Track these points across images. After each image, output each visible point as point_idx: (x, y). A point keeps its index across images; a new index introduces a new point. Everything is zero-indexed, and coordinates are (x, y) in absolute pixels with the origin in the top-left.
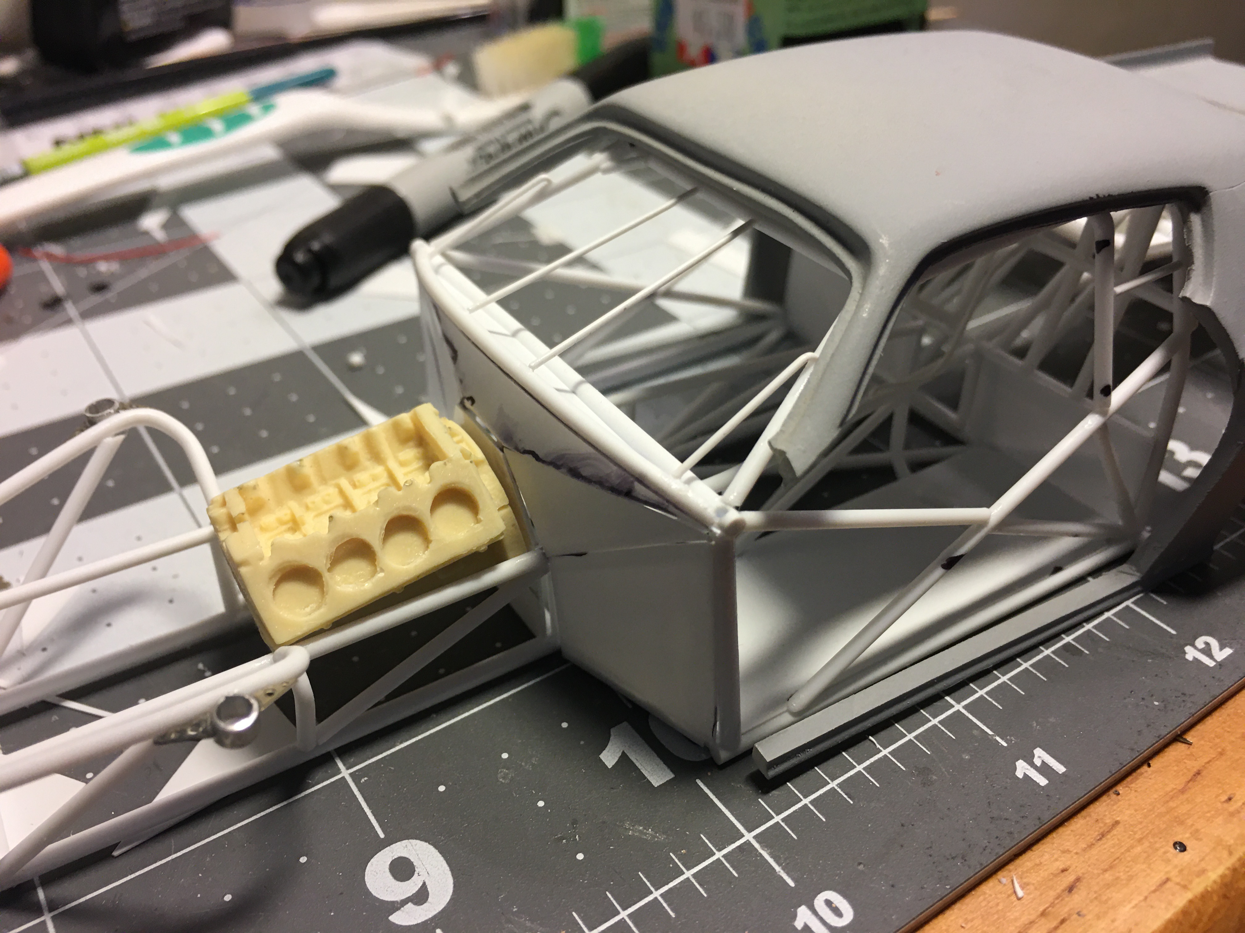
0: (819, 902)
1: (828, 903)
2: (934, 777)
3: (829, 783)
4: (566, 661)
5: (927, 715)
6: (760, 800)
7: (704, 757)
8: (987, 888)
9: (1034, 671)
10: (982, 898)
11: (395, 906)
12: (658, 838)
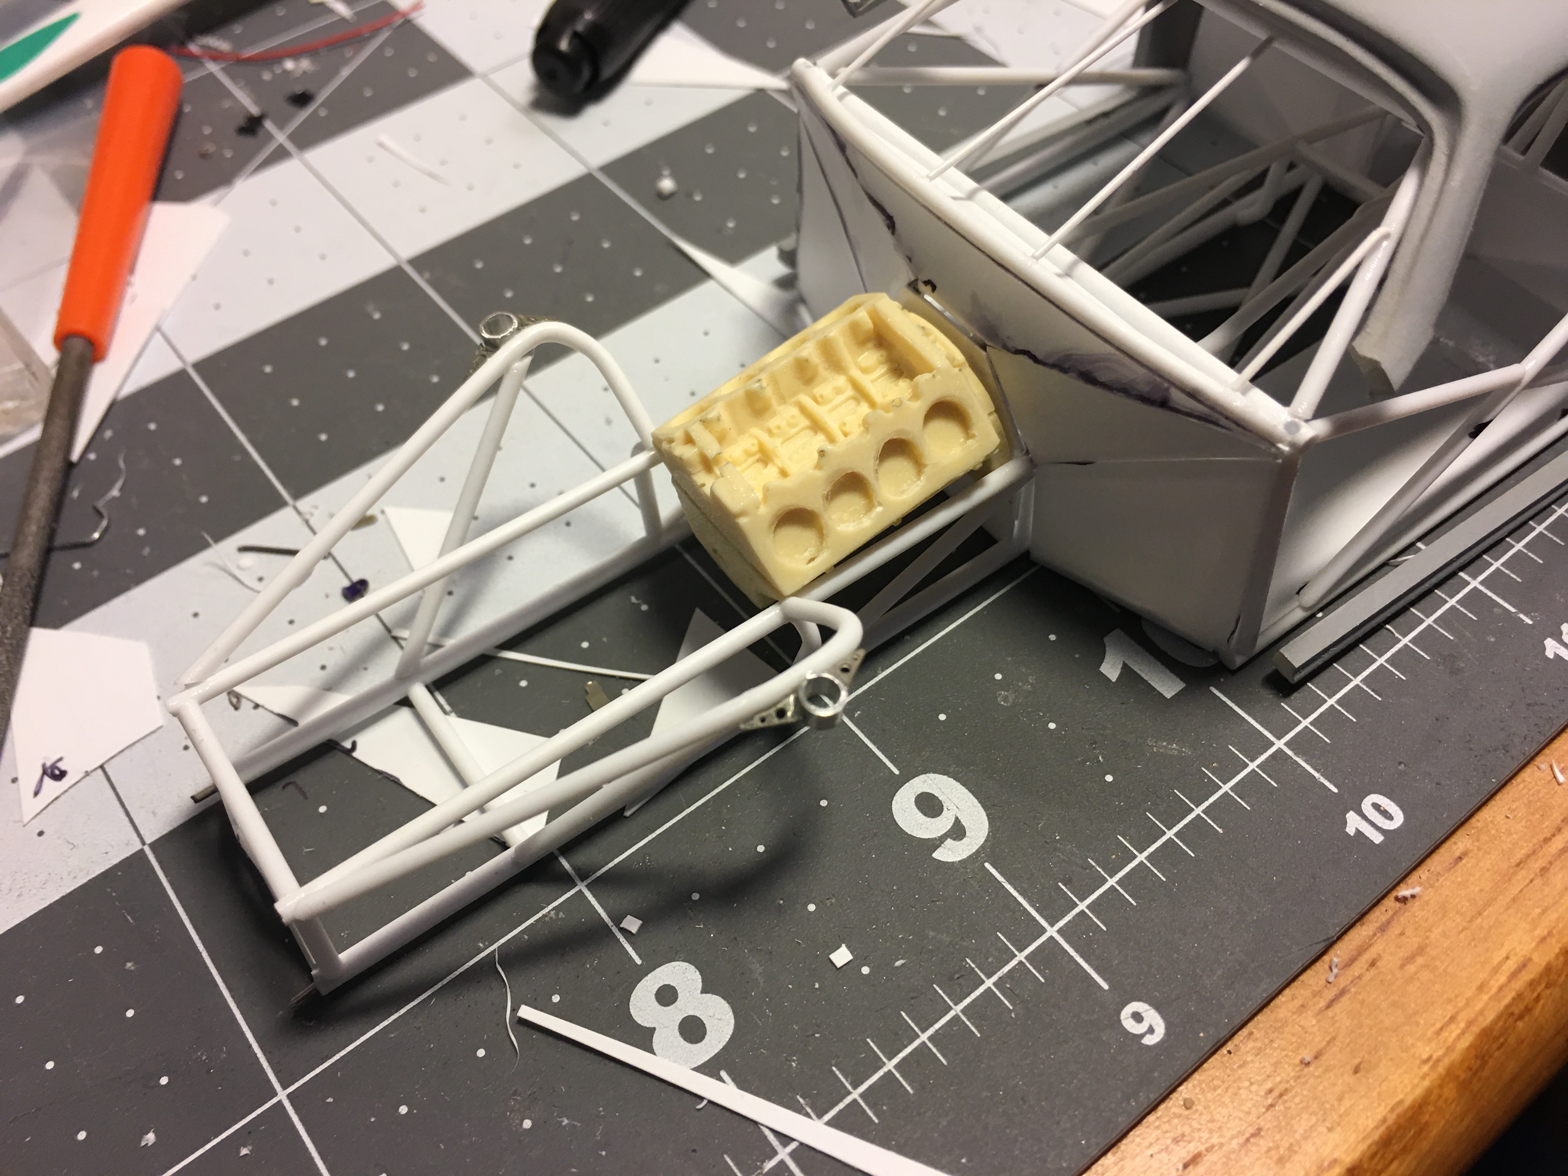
0: (1367, 804)
1: (1376, 806)
2: (1462, 665)
3: (1352, 680)
4: (1035, 564)
5: (1443, 596)
6: (1282, 704)
7: (1212, 662)
8: (1527, 774)
9: (1550, 535)
10: (1521, 786)
11: (936, 843)
12: (1184, 752)
